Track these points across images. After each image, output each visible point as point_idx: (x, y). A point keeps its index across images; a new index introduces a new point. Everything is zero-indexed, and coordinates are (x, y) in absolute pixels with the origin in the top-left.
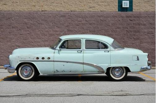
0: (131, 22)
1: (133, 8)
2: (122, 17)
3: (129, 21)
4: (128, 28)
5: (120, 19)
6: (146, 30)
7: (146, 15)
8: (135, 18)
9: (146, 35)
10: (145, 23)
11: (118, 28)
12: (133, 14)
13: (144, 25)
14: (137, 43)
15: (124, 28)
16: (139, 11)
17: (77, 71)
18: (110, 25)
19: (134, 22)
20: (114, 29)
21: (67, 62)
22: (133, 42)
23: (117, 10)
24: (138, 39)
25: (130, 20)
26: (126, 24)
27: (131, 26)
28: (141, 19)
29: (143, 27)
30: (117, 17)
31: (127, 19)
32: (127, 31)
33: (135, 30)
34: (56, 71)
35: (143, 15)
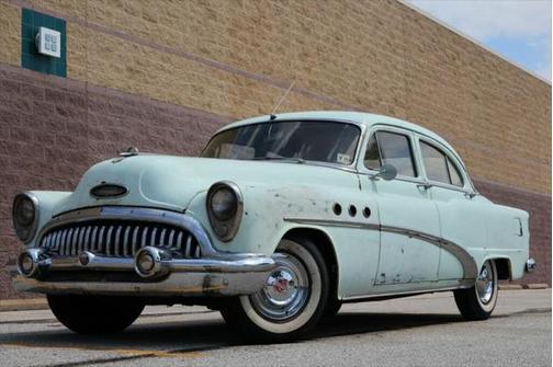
0: (62, 117)
1: (68, 63)
2: (35, 92)
3: (56, 113)
4: (52, 142)
5: (27, 99)
7: (103, 100)
8: (73, 106)
10: (101, 128)
11: (24, 136)
12: (67, 87)
13: (99, 135)
15: (40, 140)
16: (83, 79)
17: (423, 279)
19: (71, 121)
20: (9, 140)
23: (19, 63)
25: (58, 109)
26: (47, 124)
27: (60, 133)
28: (89, 111)
29: (93, 142)
30: (18, 90)
31: (49, 103)
32: (50, 151)
33: (72, 150)
34: (380, 279)
35: (95, 99)
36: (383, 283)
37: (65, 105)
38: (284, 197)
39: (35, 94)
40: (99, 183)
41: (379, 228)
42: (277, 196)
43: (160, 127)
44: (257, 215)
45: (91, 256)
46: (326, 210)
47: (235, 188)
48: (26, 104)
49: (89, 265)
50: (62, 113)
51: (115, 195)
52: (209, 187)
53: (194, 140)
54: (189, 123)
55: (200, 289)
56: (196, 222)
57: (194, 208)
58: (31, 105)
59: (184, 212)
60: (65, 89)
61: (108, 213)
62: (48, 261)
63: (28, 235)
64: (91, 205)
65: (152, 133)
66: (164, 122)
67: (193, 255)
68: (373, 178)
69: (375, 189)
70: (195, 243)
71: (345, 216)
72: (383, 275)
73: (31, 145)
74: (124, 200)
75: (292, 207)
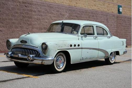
0: (26, 8)
3: (24, 7)
4: (24, 14)
5: (18, 4)
6: (36, 17)
7: (36, 3)
8: (29, 5)
9: (36, 21)
10: (35, 10)
11: (17, 13)
13: (35, 12)
14: (30, 29)
15: (21, 13)
17: (94, 58)
18: (10, 9)
19: (28, 8)
20: (13, 14)
21: (90, 49)
22: (27, 27)
24: (31, 24)
26: (22, 10)
27: (25, 12)
28: (33, 6)
29: (34, 13)
30: (16, 2)
31: (23, 4)
32: (23, 16)
33: (28, 16)
34: (82, 59)
35: (34, 3)
36: (83, 59)
37: (26, 5)
38: (58, 45)
39: (19, 2)
40: (22, 40)
41: (82, 48)
42: (56, 45)
43: (50, 9)
44: (51, 49)
45: (20, 55)
46: (68, 46)
47: (47, 44)
48: (17, 5)
49: (19, 57)
50: (26, 7)
51: (25, 43)
52: (42, 42)
53: (59, 11)
54: (58, 7)
55: (41, 63)
56: (40, 50)
57: (39, 47)
58: (19, 5)
59: (37, 48)
60: (27, 1)
61: (23, 47)
62: (12, 55)
63: (9, 48)
64: (20, 44)
65: (48, 10)
66: (51, 7)
67: (39, 57)
68: (82, 37)
69: (82, 39)
70: (39, 54)
71: (73, 47)
72: (83, 58)
73: (19, 15)
74: (26, 44)
75: (60, 47)
